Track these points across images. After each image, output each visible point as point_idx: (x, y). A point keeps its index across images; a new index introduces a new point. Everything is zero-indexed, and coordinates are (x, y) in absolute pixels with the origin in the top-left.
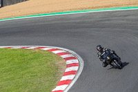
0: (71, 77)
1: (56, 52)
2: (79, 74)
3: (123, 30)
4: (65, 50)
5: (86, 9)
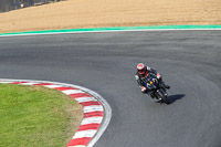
0: (90, 133)
1: (68, 92)
2: (103, 129)
3: (177, 62)
4: (82, 90)
5: (119, 25)
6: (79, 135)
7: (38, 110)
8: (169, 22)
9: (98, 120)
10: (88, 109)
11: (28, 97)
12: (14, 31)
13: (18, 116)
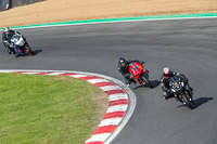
0: (115, 121)
1: (93, 81)
2: (129, 116)
4: (106, 79)
5: (142, 15)
6: (105, 123)
7: (64, 99)
8: (190, 11)
9: (123, 108)
10: (113, 97)
11: (54, 87)
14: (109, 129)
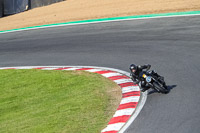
0: (128, 111)
1: (107, 75)
2: (141, 107)
4: (120, 72)
5: (151, 13)
6: (119, 113)
7: (81, 92)
8: (195, 8)
9: (136, 99)
10: (126, 90)
11: (71, 81)
12: (56, 22)
13: (63, 99)
14: (124, 119)
